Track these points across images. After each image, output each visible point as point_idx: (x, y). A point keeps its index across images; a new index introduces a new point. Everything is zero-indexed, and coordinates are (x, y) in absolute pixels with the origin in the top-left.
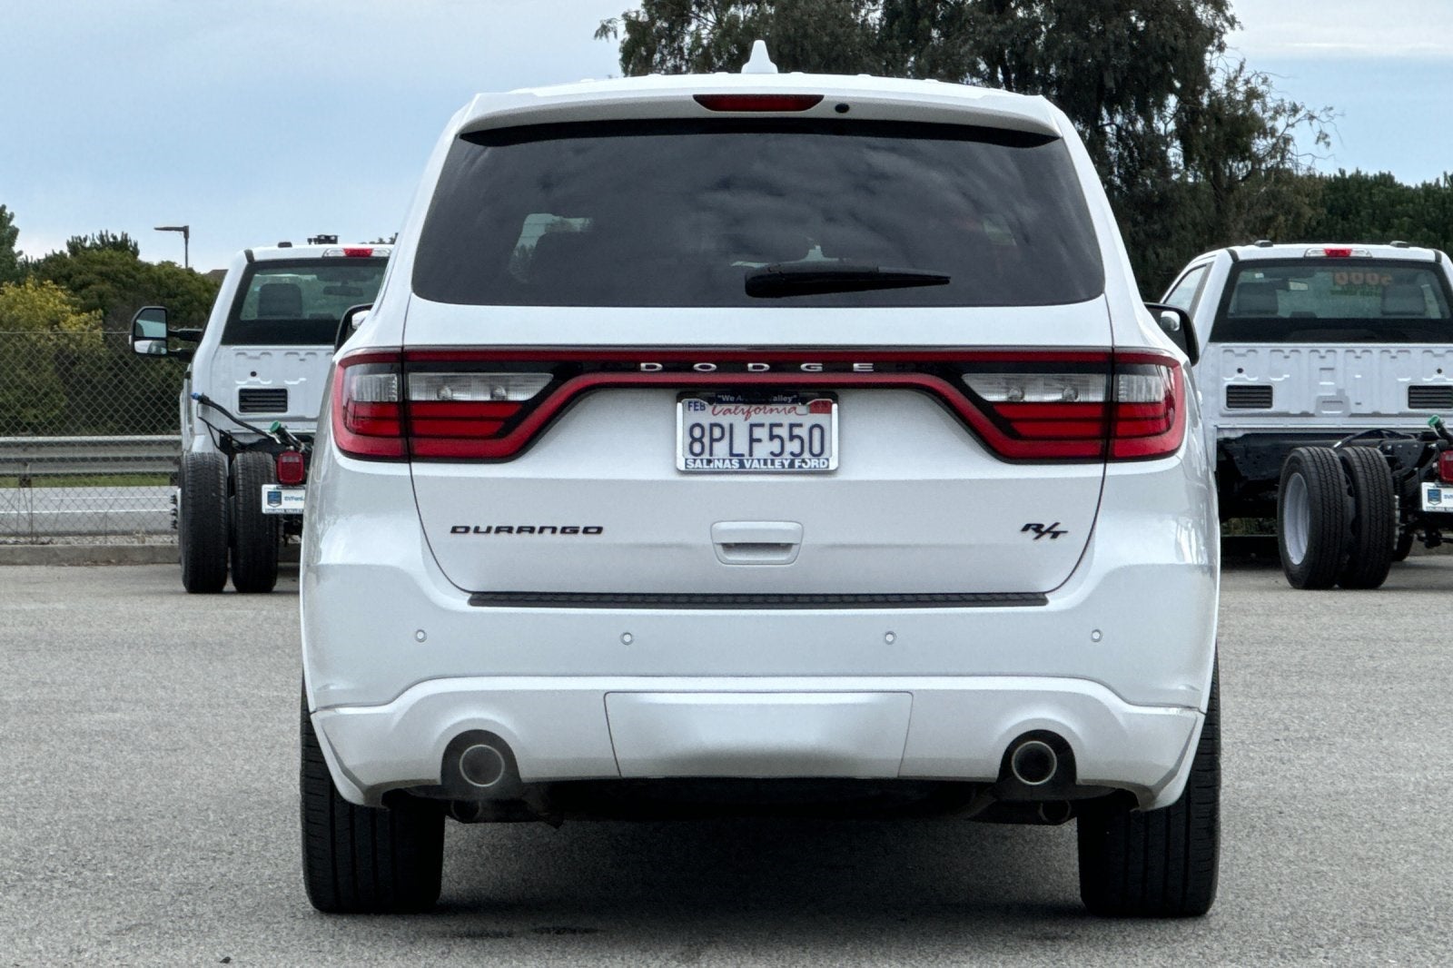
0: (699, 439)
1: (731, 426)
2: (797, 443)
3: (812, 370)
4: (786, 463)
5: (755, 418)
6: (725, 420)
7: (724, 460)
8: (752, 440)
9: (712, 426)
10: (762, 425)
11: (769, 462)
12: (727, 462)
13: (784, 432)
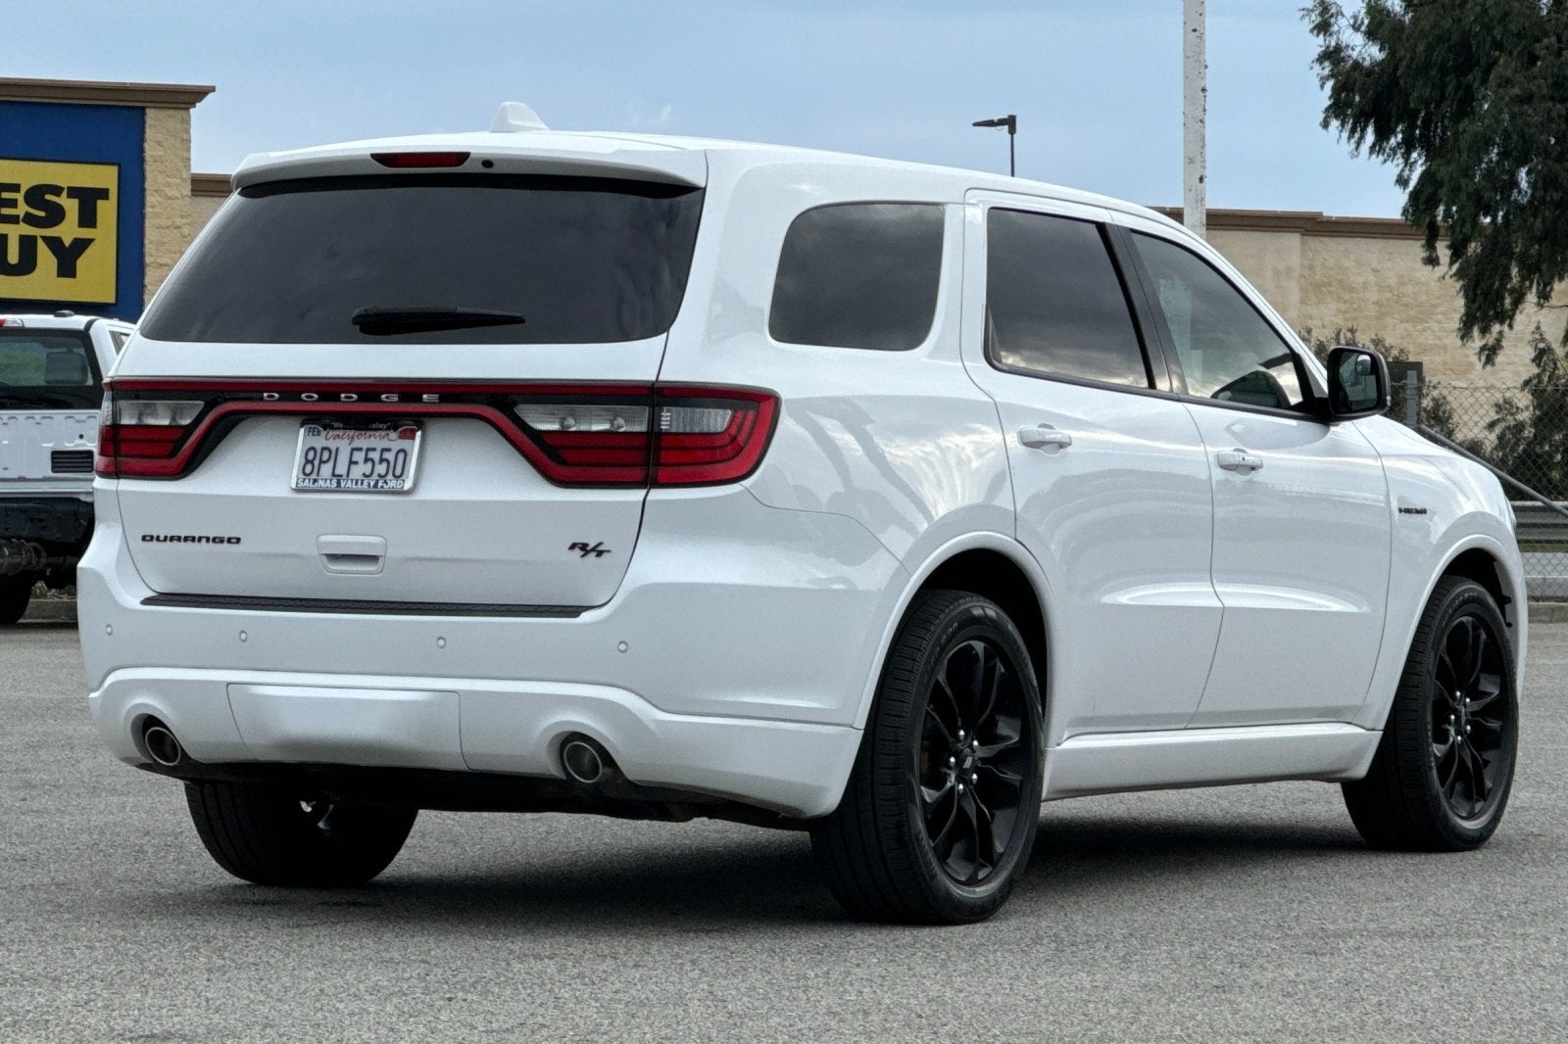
0: (312, 461)
1: (337, 449)
2: (385, 465)
3: (390, 400)
4: (372, 483)
5: (357, 443)
6: (332, 444)
7: (326, 480)
8: (352, 463)
9: (323, 449)
10: (360, 449)
11: (360, 482)
12: (328, 481)
13: (375, 456)
